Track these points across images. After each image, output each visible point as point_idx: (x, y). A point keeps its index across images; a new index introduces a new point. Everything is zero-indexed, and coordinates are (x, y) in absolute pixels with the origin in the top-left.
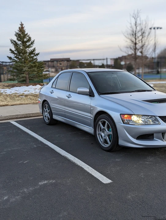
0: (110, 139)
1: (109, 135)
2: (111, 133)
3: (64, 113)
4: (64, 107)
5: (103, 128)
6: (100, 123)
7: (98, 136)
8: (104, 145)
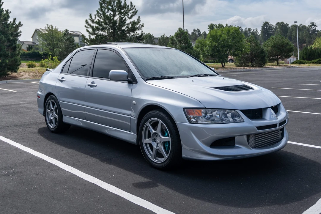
0: (167, 149)
1: (164, 144)
2: (168, 138)
3: (84, 112)
4: (83, 103)
5: (154, 131)
6: (148, 124)
7: (144, 146)
8: (156, 159)
